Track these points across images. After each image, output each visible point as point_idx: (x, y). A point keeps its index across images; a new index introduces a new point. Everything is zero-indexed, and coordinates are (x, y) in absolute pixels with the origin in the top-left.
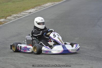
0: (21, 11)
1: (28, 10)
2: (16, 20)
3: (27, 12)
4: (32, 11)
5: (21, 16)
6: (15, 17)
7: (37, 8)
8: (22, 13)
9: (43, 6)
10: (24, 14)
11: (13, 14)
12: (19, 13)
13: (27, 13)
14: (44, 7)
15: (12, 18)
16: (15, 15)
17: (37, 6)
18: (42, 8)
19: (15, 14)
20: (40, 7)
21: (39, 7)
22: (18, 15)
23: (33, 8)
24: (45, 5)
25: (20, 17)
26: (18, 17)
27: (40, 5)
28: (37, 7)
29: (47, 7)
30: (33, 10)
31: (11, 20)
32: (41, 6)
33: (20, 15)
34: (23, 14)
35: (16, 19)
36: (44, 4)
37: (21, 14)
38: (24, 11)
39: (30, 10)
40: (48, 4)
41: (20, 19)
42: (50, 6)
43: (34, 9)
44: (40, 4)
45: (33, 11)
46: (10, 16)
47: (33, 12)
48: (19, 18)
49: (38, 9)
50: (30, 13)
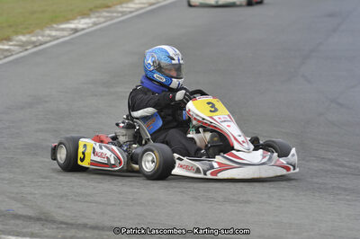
0: (42, 25)
1: (67, 20)
2: (26, 53)
3: (63, 30)
4: (80, 26)
5: (46, 43)
6: (23, 45)
7: (98, 17)
8: (48, 32)
9: (120, 9)
10: (54, 33)
11: (17, 33)
12: (38, 31)
13: (65, 33)
14: (122, 12)
15: (12, 47)
16: (23, 38)
17: (100, 7)
18: (115, 14)
19: (23, 34)
20: (108, 12)
21: (105, 14)
22: (34, 39)
23: (84, 15)
24: (124, 5)
25: (41, 44)
26: (35, 44)
27: (109, 7)
28: (98, 12)
29: (131, 12)
30: (83, 21)
31: (12, 55)
32: (112, 9)
33: (40, 38)
34: (49, 36)
35: (26, 50)
36: (121, 3)
37: (43, 36)
38: (55, 26)
39: (76, 21)
40: (136, 4)
41: (40, 51)
42: (142, 8)
43: (87, 20)
44: (110, 4)
45: (84, 26)
46: (8, 39)
47: (83, 29)
48: (36, 46)
49: (102, 20)
50: (76, 30)
